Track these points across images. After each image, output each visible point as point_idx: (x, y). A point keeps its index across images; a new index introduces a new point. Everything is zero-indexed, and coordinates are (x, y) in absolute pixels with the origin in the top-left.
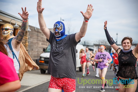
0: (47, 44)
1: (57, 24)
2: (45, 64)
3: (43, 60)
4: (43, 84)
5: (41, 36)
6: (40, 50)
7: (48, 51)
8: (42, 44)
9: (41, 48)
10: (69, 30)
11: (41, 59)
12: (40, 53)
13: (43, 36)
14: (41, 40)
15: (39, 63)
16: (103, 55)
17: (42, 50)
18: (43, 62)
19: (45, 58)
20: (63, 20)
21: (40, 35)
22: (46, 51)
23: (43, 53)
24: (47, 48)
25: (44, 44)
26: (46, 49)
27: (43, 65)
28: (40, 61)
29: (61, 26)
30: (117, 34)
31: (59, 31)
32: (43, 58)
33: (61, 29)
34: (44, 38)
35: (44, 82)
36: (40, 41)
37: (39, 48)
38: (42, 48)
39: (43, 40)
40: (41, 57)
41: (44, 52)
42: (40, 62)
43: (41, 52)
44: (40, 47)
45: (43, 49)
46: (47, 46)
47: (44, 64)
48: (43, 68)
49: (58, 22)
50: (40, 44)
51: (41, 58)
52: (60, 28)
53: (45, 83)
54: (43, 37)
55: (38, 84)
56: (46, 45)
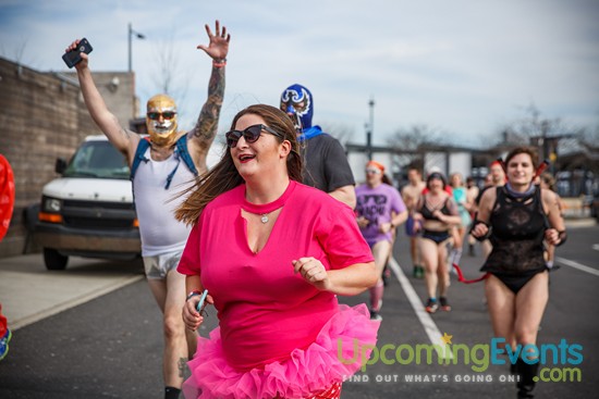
0: (69, 141)
1: (294, 92)
2: (66, 226)
3: (57, 208)
4: (61, 313)
5: (47, 105)
6: (39, 167)
7: (78, 170)
8: (50, 141)
9: (45, 159)
10: (168, 81)
11: (48, 207)
12: (39, 181)
13: (53, 102)
14: (46, 121)
15: (38, 223)
16: (376, 198)
17: (50, 167)
18: (54, 218)
19: (66, 203)
20: (140, 36)
21: (39, 100)
22: (68, 171)
23: (56, 178)
24: (74, 157)
25: (60, 142)
26: (67, 163)
27: (57, 231)
28: (42, 216)
29: (305, 100)
30: (372, 104)
31: (298, 114)
32: (55, 201)
33: (304, 108)
34: (58, 113)
35: (63, 308)
36: (40, 126)
37: (36, 159)
38: (50, 156)
39: (56, 122)
40: (46, 198)
41: (59, 175)
42: (43, 221)
43: (45, 175)
44: (41, 155)
45: (54, 161)
46: (73, 151)
47: (61, 227)
48: (55, 246)
49: (297, 88)
50: (42, 139)
51: (48, 202)
52: (302, 104)
53: (68, 311)
54: (55, 108)
55: (39, 313)
56: (69, 146)
